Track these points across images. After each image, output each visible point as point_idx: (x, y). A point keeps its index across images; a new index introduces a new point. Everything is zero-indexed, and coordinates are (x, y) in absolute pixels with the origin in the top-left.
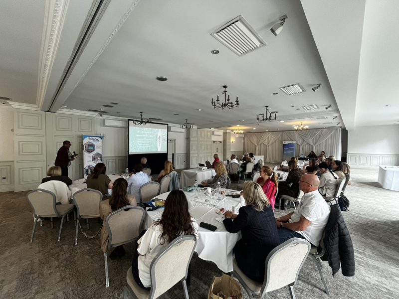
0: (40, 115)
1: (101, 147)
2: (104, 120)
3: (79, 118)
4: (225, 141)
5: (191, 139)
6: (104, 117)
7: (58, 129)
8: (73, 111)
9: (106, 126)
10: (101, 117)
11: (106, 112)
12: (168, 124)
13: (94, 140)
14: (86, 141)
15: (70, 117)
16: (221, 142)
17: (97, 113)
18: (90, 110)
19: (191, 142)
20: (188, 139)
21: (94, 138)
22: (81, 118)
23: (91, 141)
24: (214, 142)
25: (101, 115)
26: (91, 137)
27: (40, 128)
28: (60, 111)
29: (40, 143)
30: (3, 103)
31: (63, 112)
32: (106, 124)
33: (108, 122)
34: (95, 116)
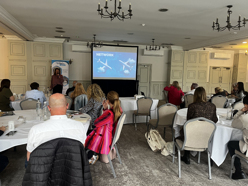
0: (23, 44)
1: (67, 71)
2: (71, 46)
3: (50, 45)
4: (235, 67)
5: (172, 64)
6: (71, 43)
7: (35, 55)
8: (44, 39)
9: (74, 51)
10: (68, 43)
11: (69, 38)
12: (138, 47)
13: (61, 64)
14: (54, 65)
15: (43, 44)
16: (228, 68)
17: (64, 40)
18: (56, 37)
19: (172, 68)
20: (169, 64)
21: (61, 62)
22: (51, 45)
23: (59, 65)
24: (215, 68)
25: (68, 41)
26: (58, 62)
27: (23, 54)
28: (36, 40)
29: (23, 67)
30: (3, 37)
31: (38, 40)
32: (73, 49)
33: (75, 48)
34: (63, 42)
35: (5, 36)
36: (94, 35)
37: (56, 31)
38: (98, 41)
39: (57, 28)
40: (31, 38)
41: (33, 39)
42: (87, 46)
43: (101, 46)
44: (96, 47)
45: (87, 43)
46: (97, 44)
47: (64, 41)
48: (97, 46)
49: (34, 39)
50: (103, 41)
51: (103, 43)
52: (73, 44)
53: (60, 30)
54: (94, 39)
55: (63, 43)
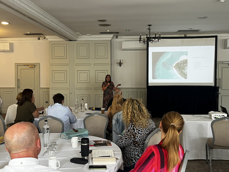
0: (65, 45)
2: (121, 43)
3: (95, 44)
6: (121, 39)
7: (78, 57)
8: (88, 37)
9: (124, 50)
10: (117, 39)
11: (118, 33)
12: (216, 37)
15: (88, 44)
17: (112, 36)
18: (102, 33)
22: (97, 44)
25: (117, 37)
27: (65, 57)
28: (79, 39)
29: (65, 72)
30: (44, 38)
31: (82, 39)
32: (123, 47)
33: (125, 45)
34: (111, 38)
35: (47, 37)
36: (149, 25)
37: (100, 25)
38: (154, 33)
39: (100, 21)
40: (74, 37)
41: (75, 38)
42: (140, 41)
43: (158, 40)
44: (152, 41)
45: (139, 37)
46: (153, 38)
47: (113, 38)
48: (153, 39)
49: (77, 38)
50: (161, 33)
51: (161, 36)
52: (123, 40)
53: (103, 23)
54: (149, 31)
55: (111, 41)
